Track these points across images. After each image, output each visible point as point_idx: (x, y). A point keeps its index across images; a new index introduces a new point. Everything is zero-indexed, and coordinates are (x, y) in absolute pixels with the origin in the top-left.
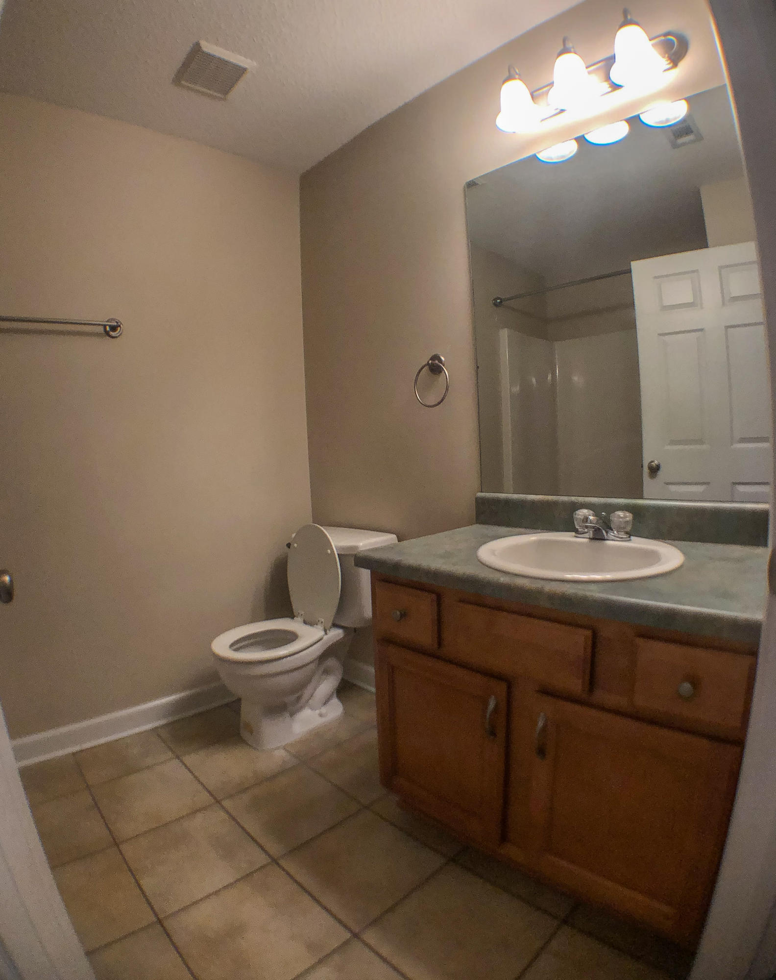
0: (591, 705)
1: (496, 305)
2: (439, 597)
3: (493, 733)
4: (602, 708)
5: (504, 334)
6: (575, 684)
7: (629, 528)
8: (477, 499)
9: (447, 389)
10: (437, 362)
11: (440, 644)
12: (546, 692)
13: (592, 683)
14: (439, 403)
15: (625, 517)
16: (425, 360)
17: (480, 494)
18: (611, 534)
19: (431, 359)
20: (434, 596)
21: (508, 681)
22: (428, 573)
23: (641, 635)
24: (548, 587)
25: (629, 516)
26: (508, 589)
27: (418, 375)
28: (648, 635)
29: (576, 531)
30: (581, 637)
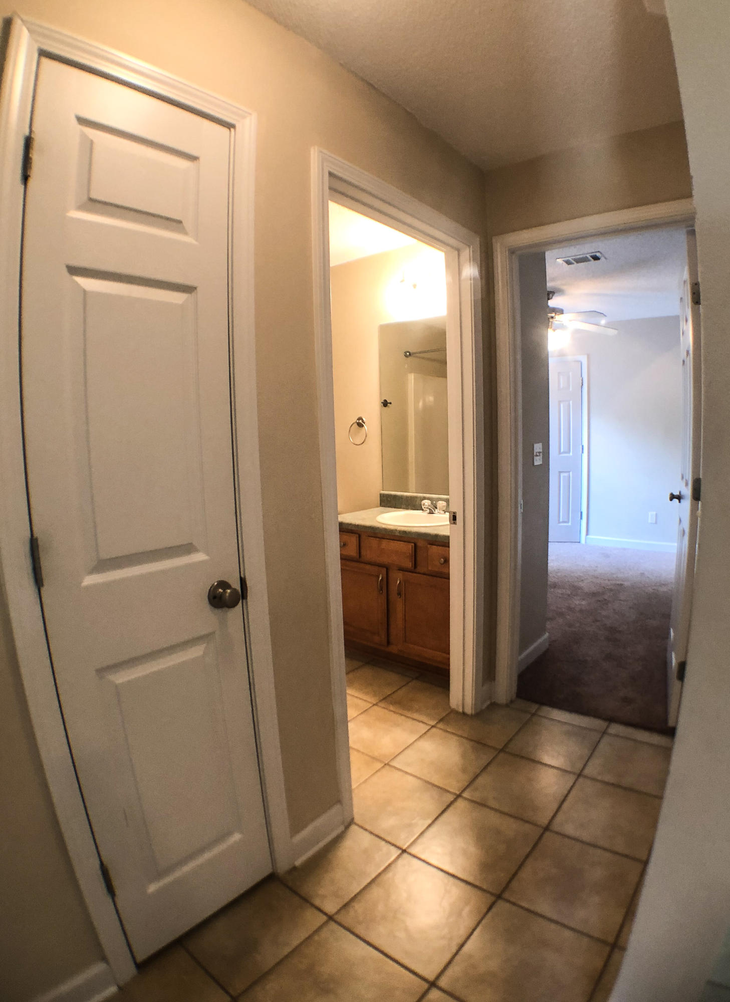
0: (416, 573)
1: (406, 356)
2: (360, 536)
3: (381, 589)
4: (419, 573)
5: (411, 377)
6: (409, 564)
7: (444, 509)
8: (381, 495)
9: (366, 436)
10: (360, 421)
11: (360, 556)
12: (401, 569)
13: (415, 565)
14: (363, 443)
15: (442, 504)
16: (355, 420)
17: (383, 492)
18: (436, 511)
19: (358, 420)
20: (358, 536)
21: (387, 568)
22: (355, 526)
23: (430, 544)
24: (399, 528)
25: (444, 503)
26: (385, 529)
27: (351, 427)
28: (432, 544)
29: (423, 510)
30: (411, 546)
